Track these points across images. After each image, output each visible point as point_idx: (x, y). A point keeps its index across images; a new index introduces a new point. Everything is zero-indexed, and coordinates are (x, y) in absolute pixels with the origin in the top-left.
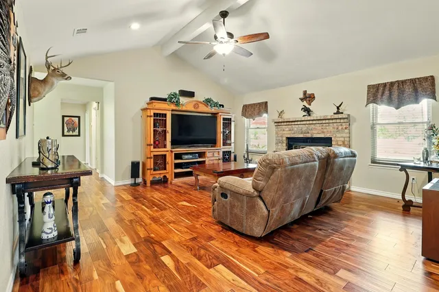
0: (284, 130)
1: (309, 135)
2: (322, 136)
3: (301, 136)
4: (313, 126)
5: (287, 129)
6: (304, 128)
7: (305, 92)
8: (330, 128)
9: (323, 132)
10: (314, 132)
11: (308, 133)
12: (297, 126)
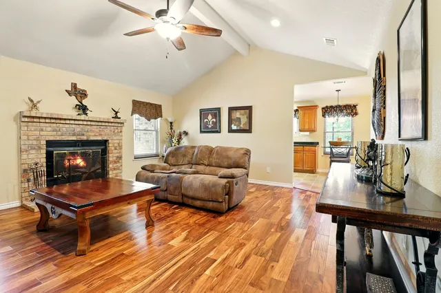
0: (42, 130)
1: (84, 138)
2: (99, 138)
3: (74, 138)
4: (89, 127)
5: (49, 129)
6: (78, 129)
7: (74, 86)
8: (107, 131)
9: (100, 135)
10: (90, 133)
11: (83, 135)
12: (67, 126)
